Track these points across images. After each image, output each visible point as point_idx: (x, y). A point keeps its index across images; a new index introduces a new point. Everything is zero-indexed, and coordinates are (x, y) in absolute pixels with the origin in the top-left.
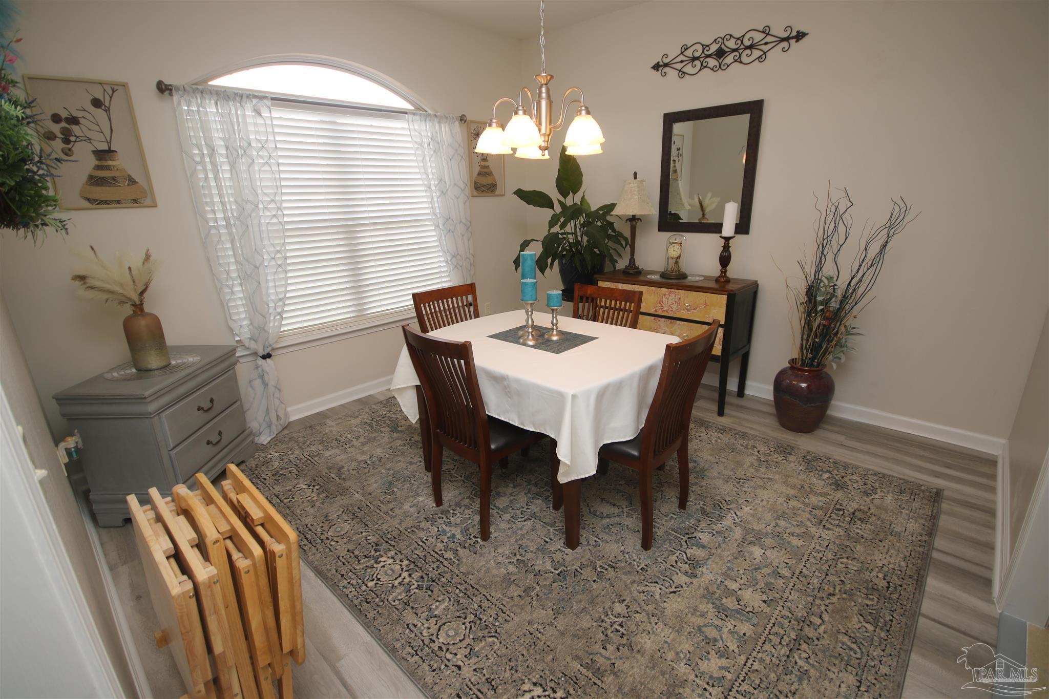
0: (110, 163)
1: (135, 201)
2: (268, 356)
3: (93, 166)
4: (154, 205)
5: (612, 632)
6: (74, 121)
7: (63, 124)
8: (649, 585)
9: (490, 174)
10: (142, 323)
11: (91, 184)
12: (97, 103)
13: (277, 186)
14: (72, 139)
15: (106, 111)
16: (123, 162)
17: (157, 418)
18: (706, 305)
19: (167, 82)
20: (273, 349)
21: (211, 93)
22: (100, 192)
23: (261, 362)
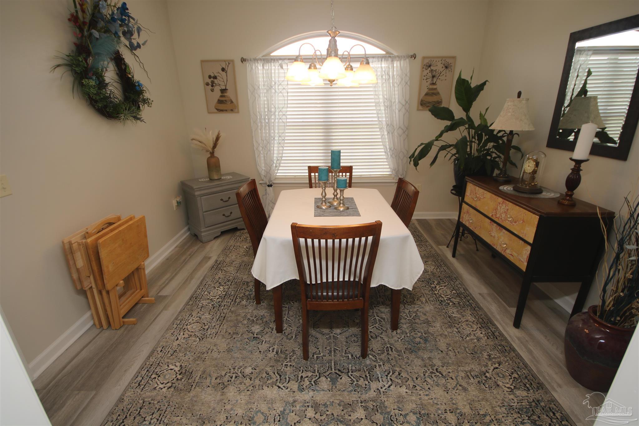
0: (225, 94)
1: (232, 110)
2: (270, 186)
3: (219, 96)
4: (238, 112)
5: (230, 376)
6: (215, 77)
7: (212, 79)
8: (276, 373)
9: (438, 94)
10: (213, 160)
11: (218, 103)
12: (223, 70)
13: (285, 103)
14: (214, 85)
15: (226, 72)
16: (230, 94)
17: (199, 198)
18: (523, 221)
19: (244, 58)
20: (274, 183)
21: (261, 60)
22: (222, 107)
23: (267, 188)
